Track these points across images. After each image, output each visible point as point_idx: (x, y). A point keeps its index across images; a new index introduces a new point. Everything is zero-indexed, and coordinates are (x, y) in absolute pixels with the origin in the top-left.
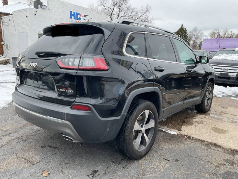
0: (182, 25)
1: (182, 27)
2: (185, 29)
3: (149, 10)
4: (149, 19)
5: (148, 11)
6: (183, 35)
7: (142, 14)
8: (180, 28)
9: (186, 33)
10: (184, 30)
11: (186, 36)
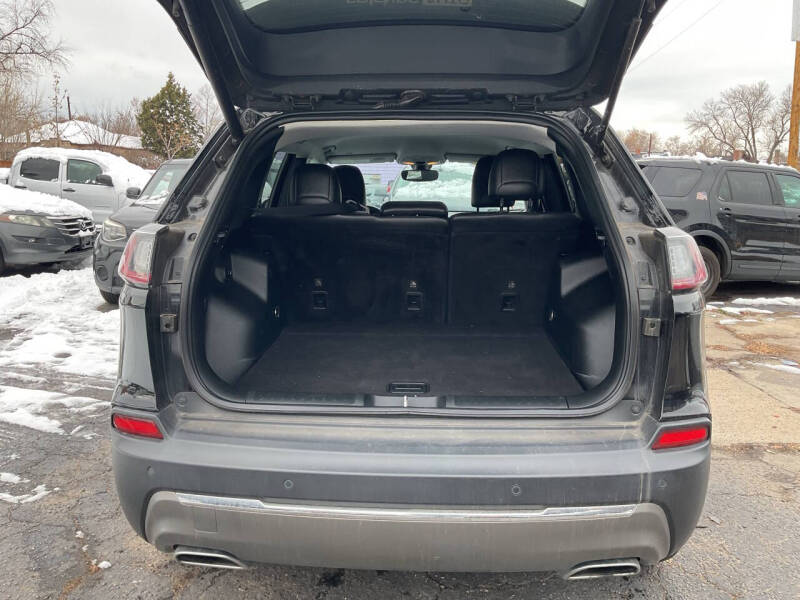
0: (171, 77)
1: (170, 84)
2: (181, 91)
3: (46, 12)
4: (50, 47)
5: (38, 13)
6: (180, 111)
7: (17, 24)
8: (164, 85)
9: (188, 104)
10: (178, 94)
11: (190, 113)
